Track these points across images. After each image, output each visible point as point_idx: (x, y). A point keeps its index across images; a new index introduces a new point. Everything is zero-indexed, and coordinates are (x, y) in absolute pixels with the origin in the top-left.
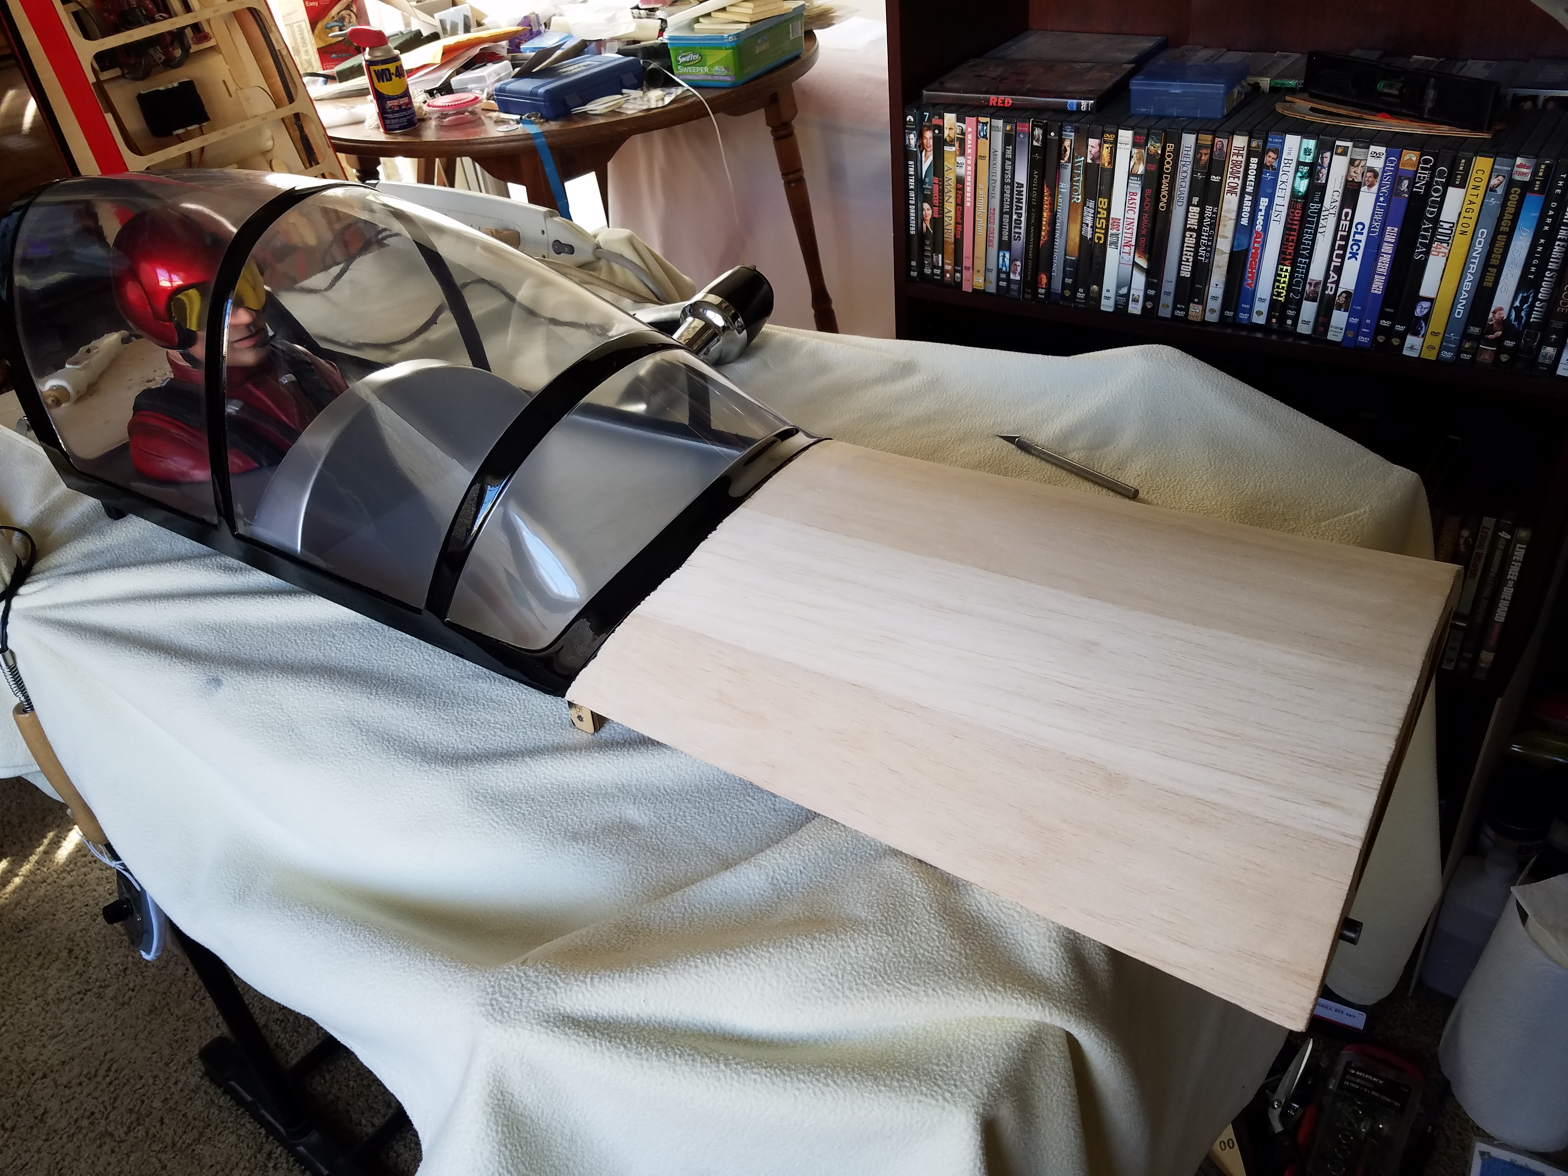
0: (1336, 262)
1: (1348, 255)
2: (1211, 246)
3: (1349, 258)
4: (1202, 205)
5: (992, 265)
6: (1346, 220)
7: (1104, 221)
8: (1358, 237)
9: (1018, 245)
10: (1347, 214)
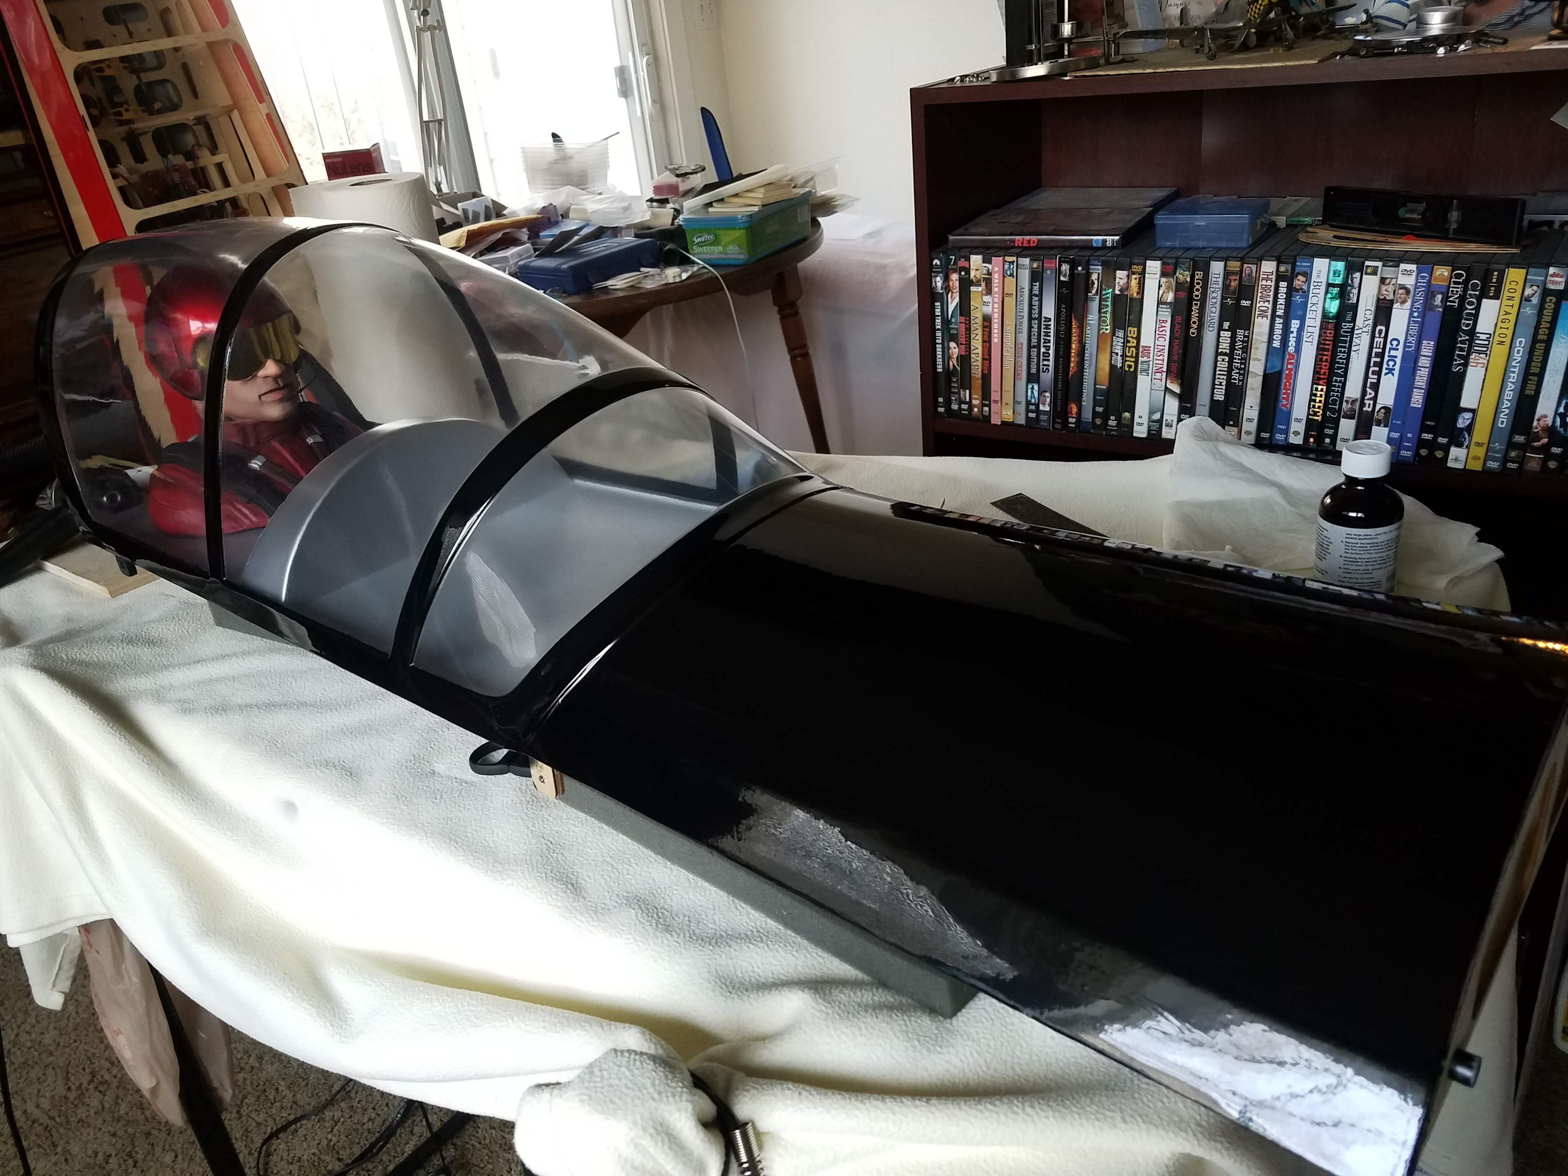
0: (1373, 379)
1: (1384, 371)
2: (1244, 369)
3: (1386, 374)
4: (1233, 330)
5: (1021, 398)
6: (1380, 337)
7: (1134, 349)
8: (1393, 353)
9: (1047, 377)
10: (1380, 332)
